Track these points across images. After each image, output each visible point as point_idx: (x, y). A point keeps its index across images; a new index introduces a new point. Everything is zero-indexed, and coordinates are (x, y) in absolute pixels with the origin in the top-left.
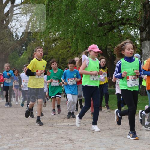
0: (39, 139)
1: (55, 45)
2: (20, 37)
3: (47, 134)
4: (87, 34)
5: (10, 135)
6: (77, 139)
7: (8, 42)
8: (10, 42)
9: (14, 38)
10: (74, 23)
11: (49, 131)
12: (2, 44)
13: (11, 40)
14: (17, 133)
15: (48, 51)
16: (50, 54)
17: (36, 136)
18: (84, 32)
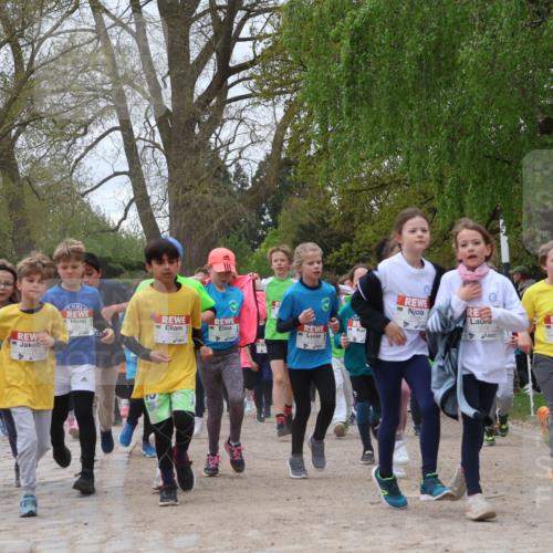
0: (332, 548)
1: (381, 206)
2: (254, 179)
3: (362, 530)
4: (497, 160)
6: (470, 549)
7: (208, 197)
8: (217, 200)
9: (230, 182)
10: (446, 124)
11: (366, 519)
12: (188, 205)
13: (219, 192)
14: (253, 527)
15: (354, 229)
16: (360, 239)
17: (322, 538)
18: (485, 156)
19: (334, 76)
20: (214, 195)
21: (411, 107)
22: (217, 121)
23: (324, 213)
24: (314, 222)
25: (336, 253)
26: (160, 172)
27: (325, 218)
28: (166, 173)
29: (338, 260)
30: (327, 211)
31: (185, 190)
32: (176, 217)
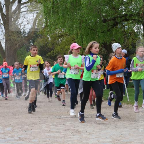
0: (47, 131)
1: (61, 41)
2: (28, 33)
3: (55, 126)
4: (92, 29)
5: (20, 127)
6: (83, 130)
7: (16, 38)
8: (18, 39)
9: (21, 34)
10: (78, 20)
11: (56, 123)
12: (10, 40)
14: (27, 125)
15: (54, 47)
16: (56, 50)
17: (45, 128)
18: (88, 28)
19: (49, 6)
20: (17, 37)
21: (68, 15)
23: (46, 42)
24: (44, 45)
25: (50, 53)
26: (2, 31)
27: (47, 44)
28: (4, 31)
29: (50, 55)
30: (47, 42)
31: (9, 36)
32: (7, 43)
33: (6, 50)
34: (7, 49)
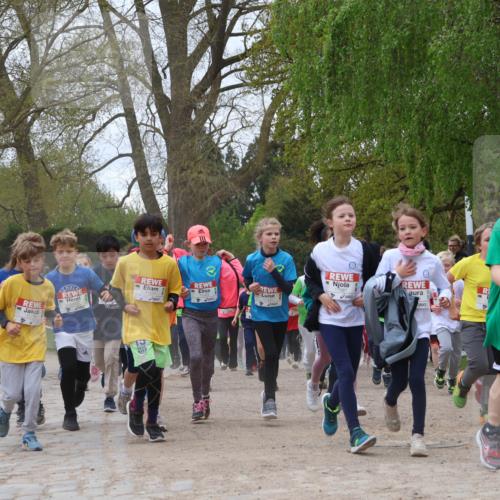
0: (313, 492)
1: (358, 184)
2: (244, 161)
3: (340, 475)
4: (463, 142)
5: (221, 478)
6: (437, 493)
7: (203, 177)
8: (211, 179)
9: (222, 163)
10: (417, 111)
11: (344, 465)
12: (185, 184)
13: (212, 172)
14: (241, 472)
17: (304, 483)
18: (452, 139)
19: (317, 67)
20: (208, 174)
21: (386, 95)
22: (212, 108)
23: (306, 190)
24: (297, 198)
26: (159, 154)
27: (308, 196)
28: (165, 155)
30: (310, 189)
31: (183, 170)
32: (174, 194)
33: (173, 217)
34: (175, 213)
